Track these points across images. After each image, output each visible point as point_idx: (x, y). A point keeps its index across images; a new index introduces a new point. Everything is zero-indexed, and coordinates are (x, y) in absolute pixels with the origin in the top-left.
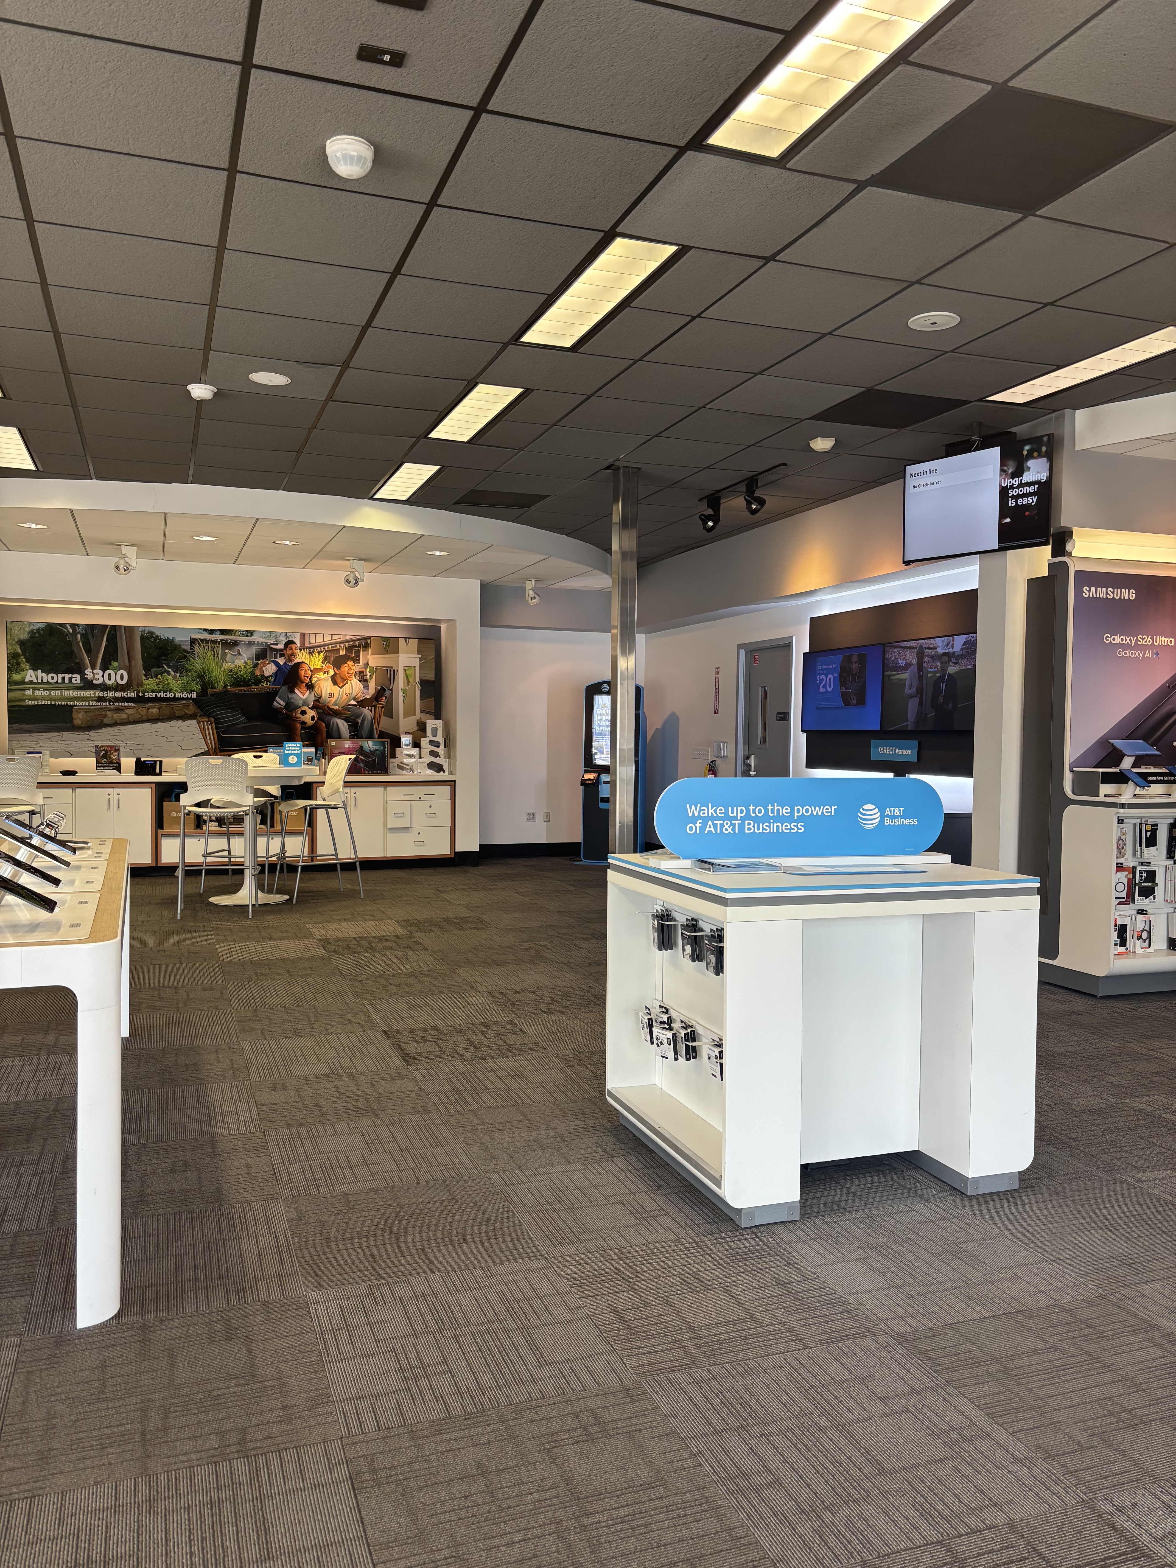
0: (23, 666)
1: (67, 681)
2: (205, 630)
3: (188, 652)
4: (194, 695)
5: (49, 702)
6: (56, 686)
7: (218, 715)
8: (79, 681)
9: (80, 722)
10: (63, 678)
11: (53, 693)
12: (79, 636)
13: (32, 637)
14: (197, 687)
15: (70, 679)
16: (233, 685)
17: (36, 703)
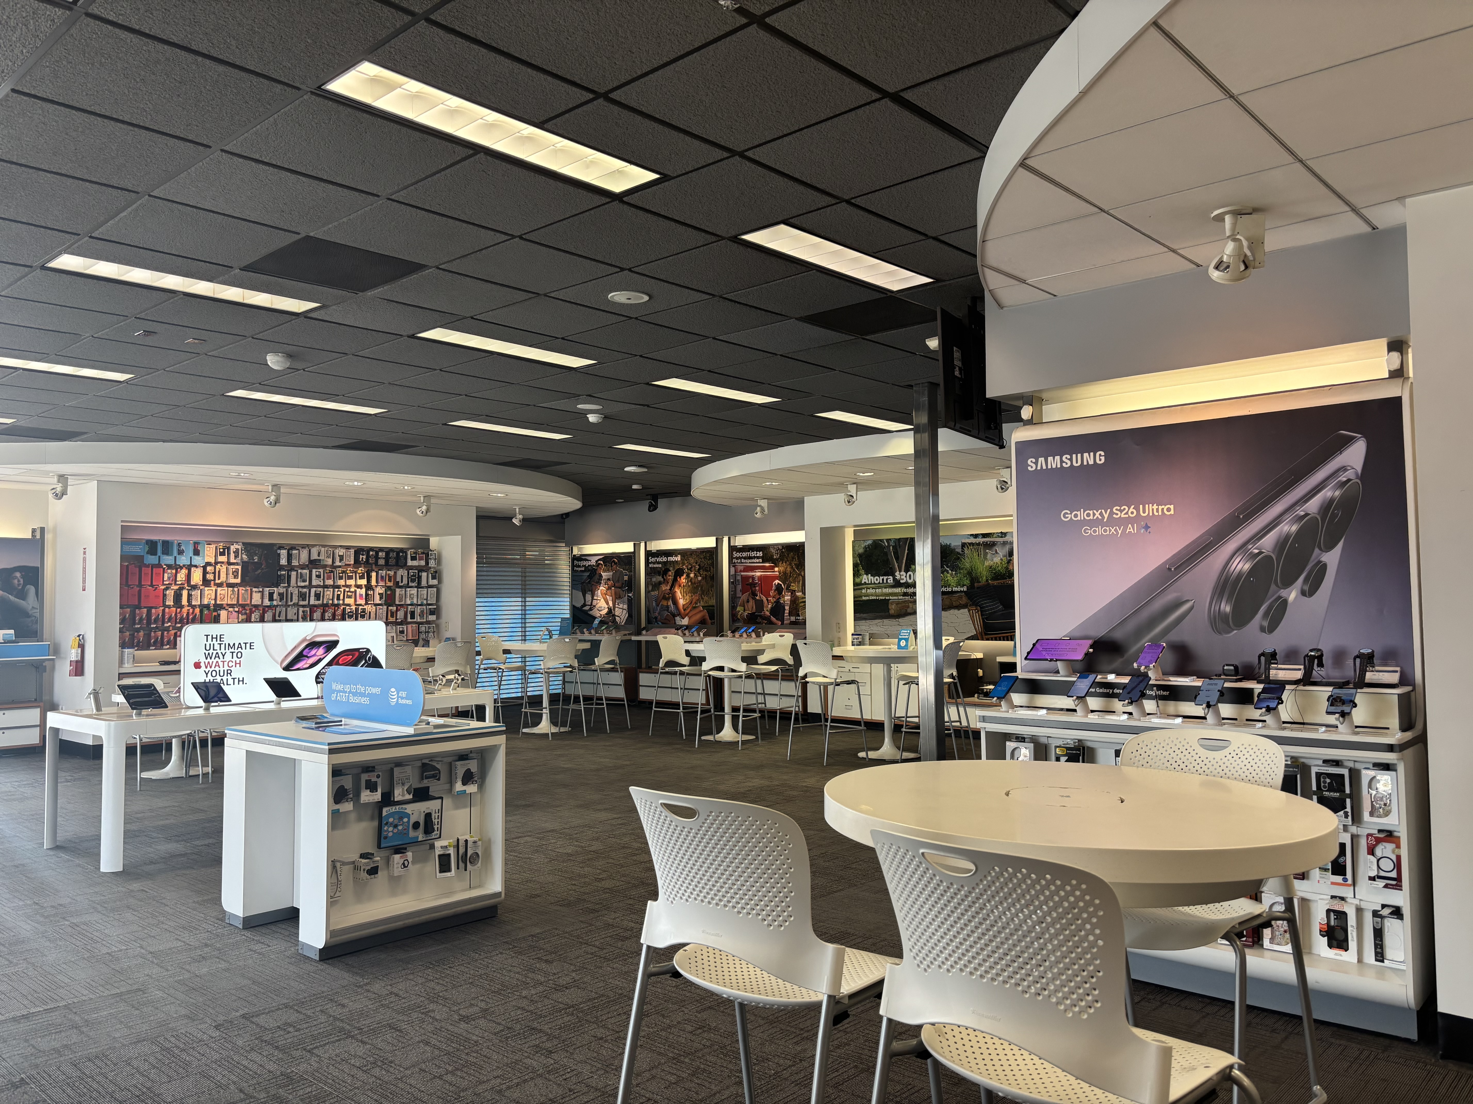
0: (860, 572)
1: (885, 582)
2: (972, 535)
3: (960, 554)
4: (965, 589)
5: (875, 598)
6: (878, 586)
7: (982, 604)
8: (892, 582)
9: (893, 612)
10: (883, 579)
11: (877, 590)
12: (891, 548)
13: (866, 551)
14: (967, 582)
15: (887, 580)
16: (993, 579)
17: (868, 598)
